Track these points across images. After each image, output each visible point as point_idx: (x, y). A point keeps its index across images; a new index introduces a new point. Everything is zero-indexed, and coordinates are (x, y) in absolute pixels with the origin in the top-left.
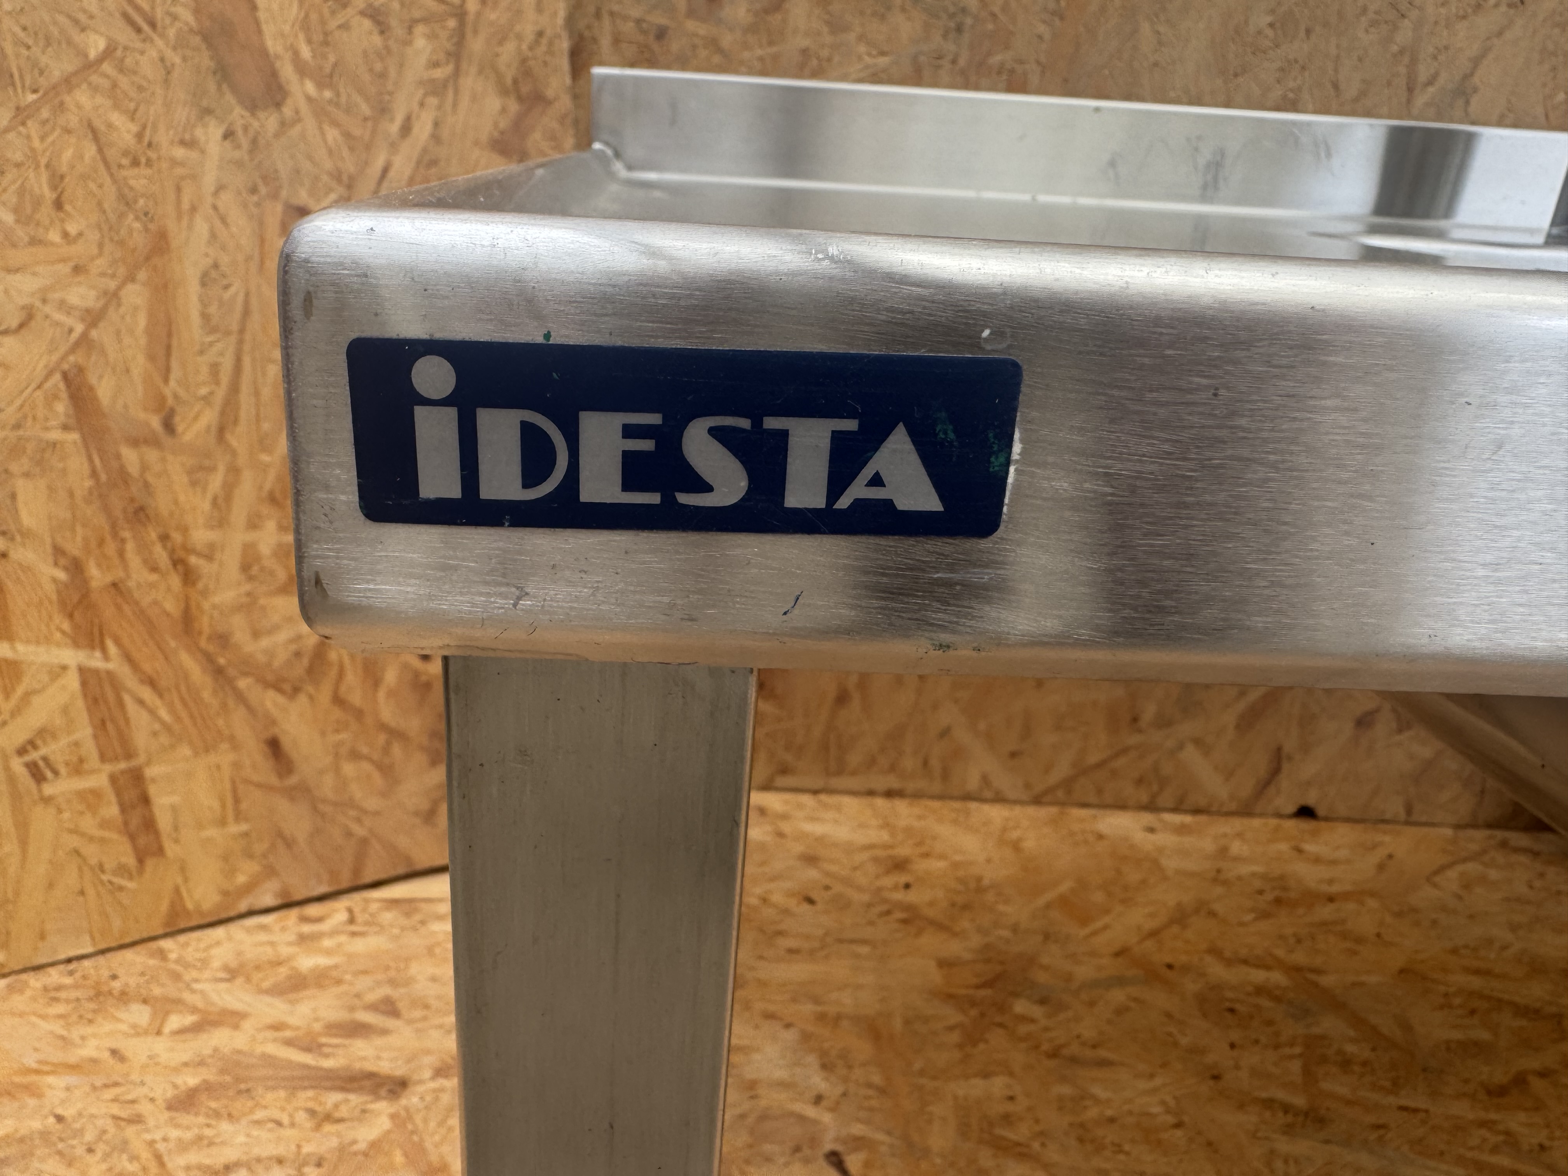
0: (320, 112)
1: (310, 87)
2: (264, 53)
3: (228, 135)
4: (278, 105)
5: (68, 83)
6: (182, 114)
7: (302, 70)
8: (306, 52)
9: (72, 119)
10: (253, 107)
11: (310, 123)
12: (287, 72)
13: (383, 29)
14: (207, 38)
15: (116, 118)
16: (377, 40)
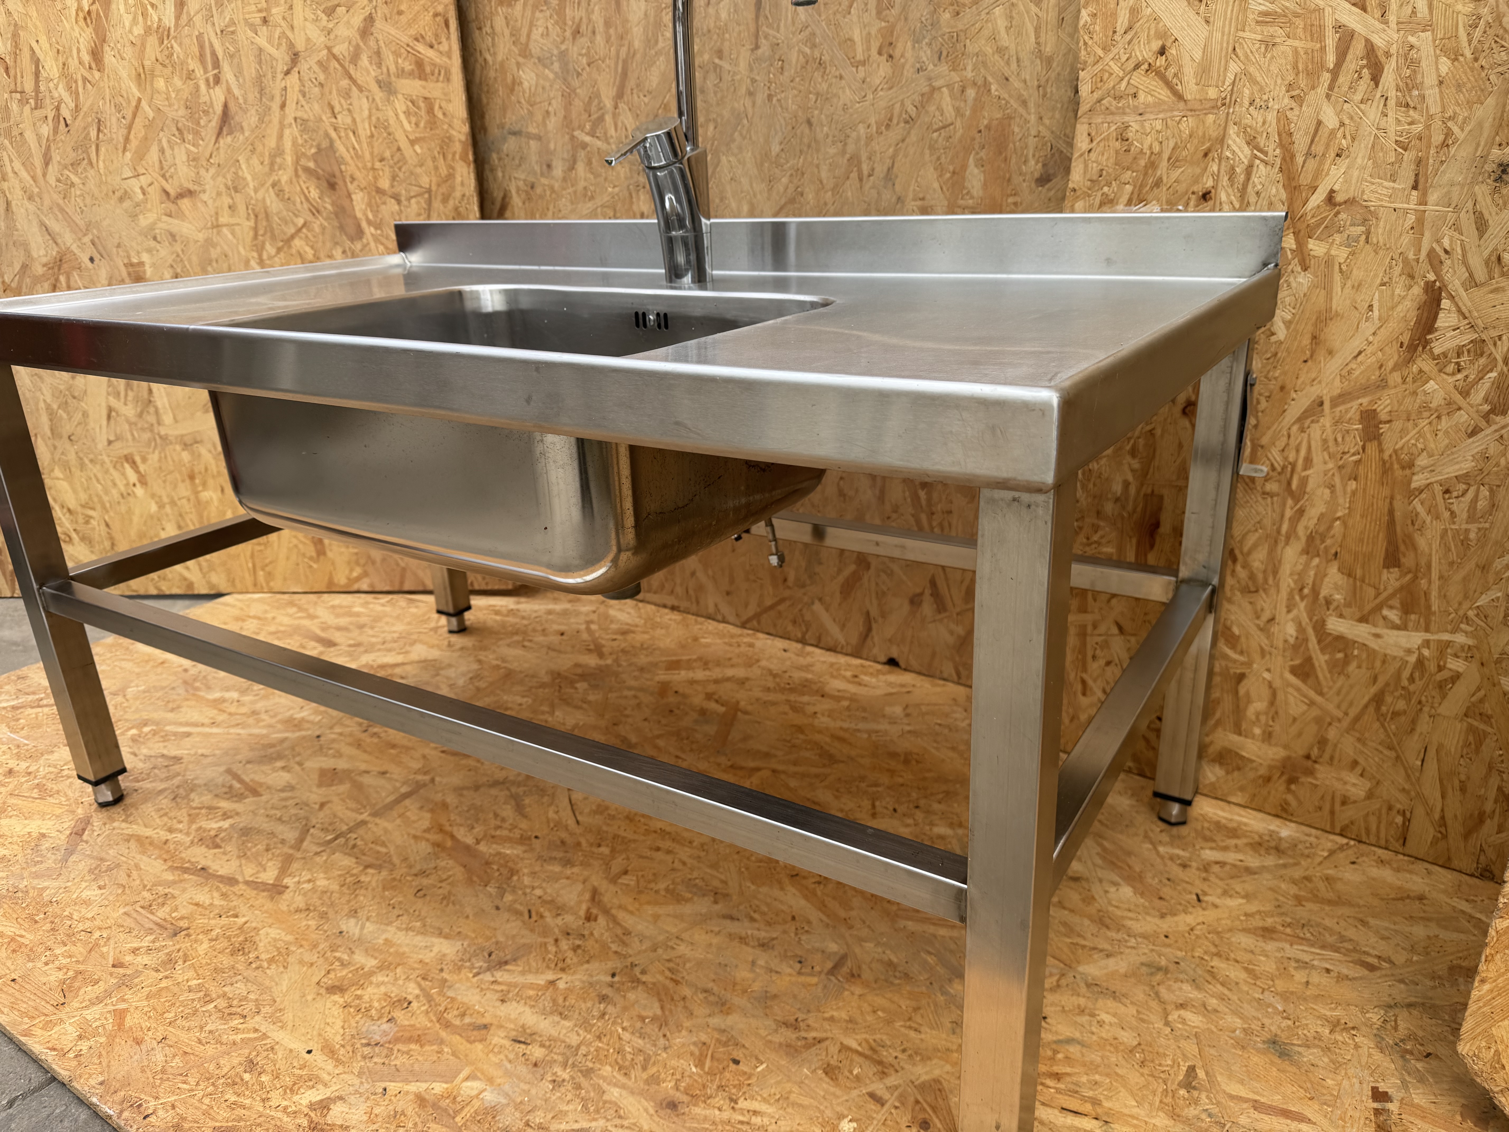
0: (377, 240)
1: (372, 230)
2: (355, 217)
3: (344, 252)
4: (361, 238)
5: (292, 237)
6: (328, 245)
7: (369, 223)
8: (370, 216)
9: (294, 251)
10: (352, 240)
11: (372, 245)
12: (364, 224)
13: (399, 202)
14: (336, 215)
15: (308, 249)
16: (397, 207)
